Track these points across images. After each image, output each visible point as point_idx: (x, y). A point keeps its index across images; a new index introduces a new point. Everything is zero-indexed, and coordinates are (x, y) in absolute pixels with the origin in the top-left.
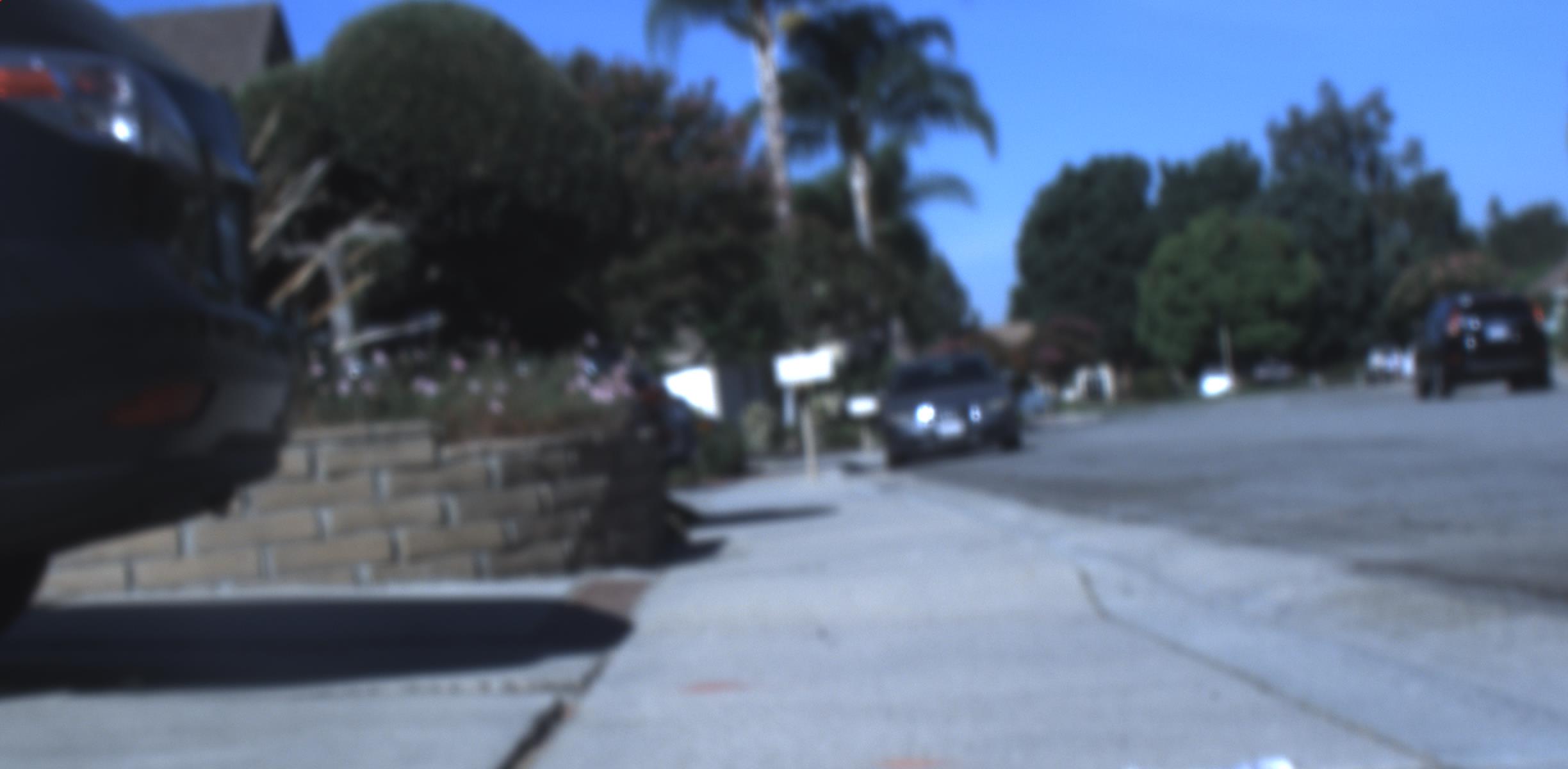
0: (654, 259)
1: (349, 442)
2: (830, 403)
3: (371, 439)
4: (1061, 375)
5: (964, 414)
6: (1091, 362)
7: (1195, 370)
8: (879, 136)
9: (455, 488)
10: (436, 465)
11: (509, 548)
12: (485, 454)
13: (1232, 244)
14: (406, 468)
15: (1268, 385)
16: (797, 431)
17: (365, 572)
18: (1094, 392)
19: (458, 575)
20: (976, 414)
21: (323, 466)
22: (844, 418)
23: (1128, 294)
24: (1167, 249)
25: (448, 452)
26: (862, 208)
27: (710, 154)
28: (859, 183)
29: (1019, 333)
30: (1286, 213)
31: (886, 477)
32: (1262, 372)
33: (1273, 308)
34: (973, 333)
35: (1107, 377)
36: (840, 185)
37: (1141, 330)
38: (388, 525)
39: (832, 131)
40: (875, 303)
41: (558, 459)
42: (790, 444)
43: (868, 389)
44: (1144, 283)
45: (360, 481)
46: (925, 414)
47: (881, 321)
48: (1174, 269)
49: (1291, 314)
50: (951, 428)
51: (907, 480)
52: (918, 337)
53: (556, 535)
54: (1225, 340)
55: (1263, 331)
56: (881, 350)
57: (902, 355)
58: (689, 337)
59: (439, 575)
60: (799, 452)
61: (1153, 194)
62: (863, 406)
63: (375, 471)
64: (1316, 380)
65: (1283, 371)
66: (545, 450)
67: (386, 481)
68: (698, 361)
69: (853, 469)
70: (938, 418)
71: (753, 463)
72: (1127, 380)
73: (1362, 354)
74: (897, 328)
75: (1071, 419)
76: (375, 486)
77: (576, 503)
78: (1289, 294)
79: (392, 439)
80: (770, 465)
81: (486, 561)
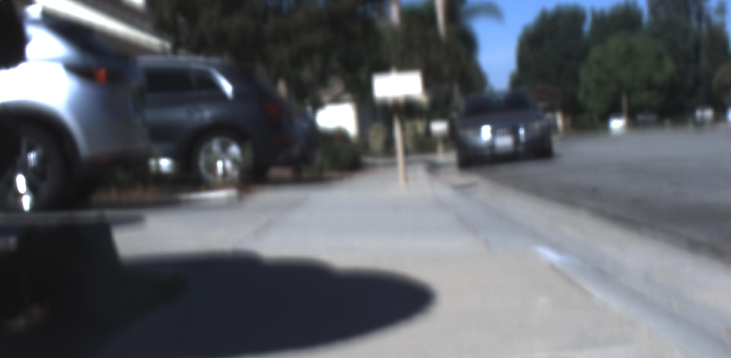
5: (514, 132)
6: (553, 109)
13: (630, 51)
15: (645, 125)
20: (522, 133)
30: (657, 36)
32: (640, 117)
33: (650, 85)
35: (560, 120)
37: (581, 95)
43: (442, 117)
46: (486, 132)
47: (448, 82)
48: (599, 63)
49: (659, 89)
50: (505, 142)
54: (624, 101)
55: (644, 97)
56: (448, 99)
61: (587, 27)
62: (439, 127)
64: (667, 122)
65: (652, 117)
70: (494, 134)
72: (569, 121)
73: (693, 110)
74: (456, 90)
78: (658, 78)
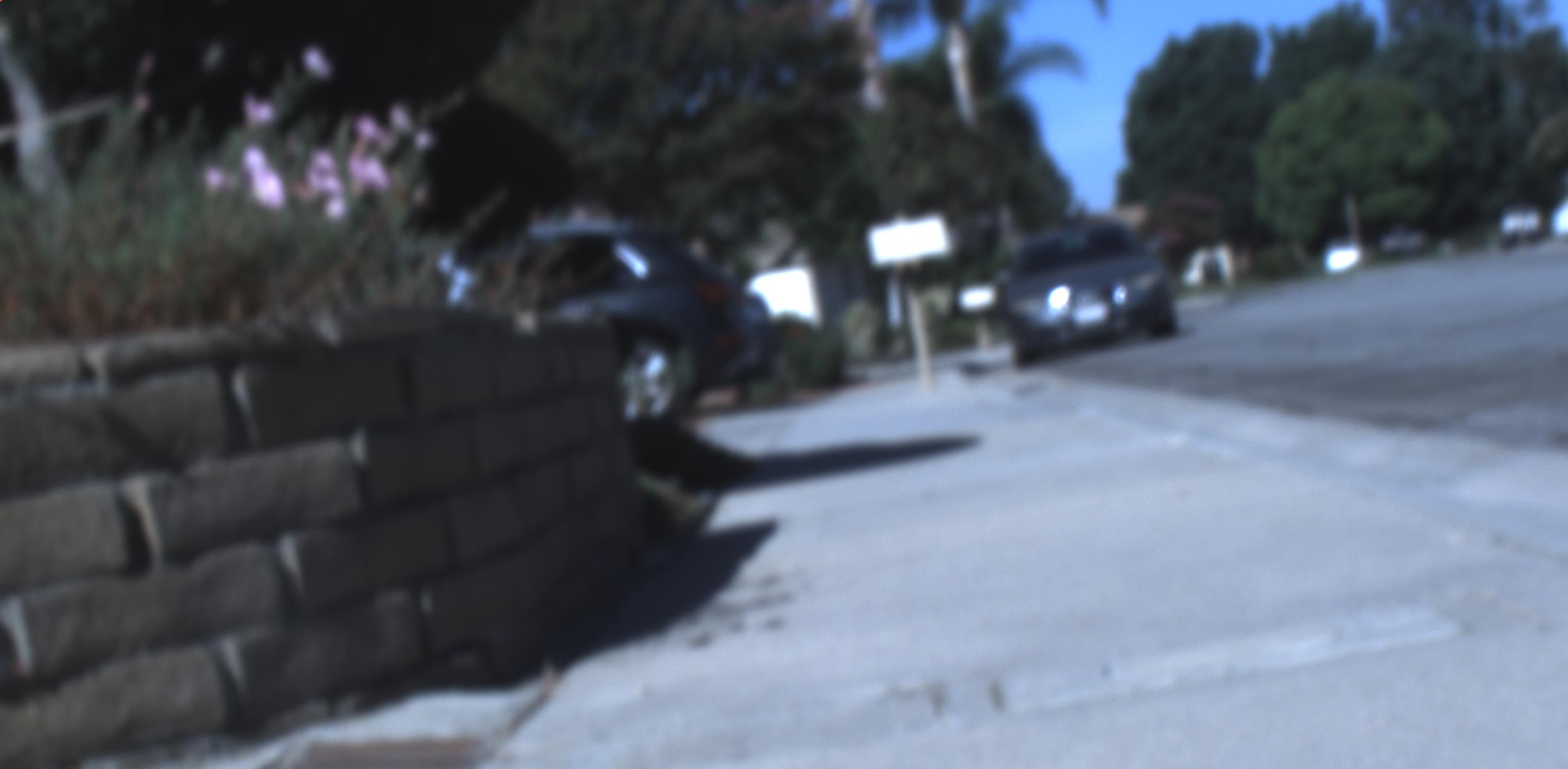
2: (940, 298)
4: (1178, 258)
5: (1106, 295)
7: (1318, 247)
8: (976, 4)
15: (1397, 256)
16: (905, 331)
18: (1212, 275)
20: (1120, 295)
22: (957, 311)
23: (1246, 170)
26: (962, 83)
28: (957, 55)
29: (1133, 217)
30: (1407, 72)
32: (1390, 243)
33: (1400, 173)
34: (1082, 219)
36: (937, 63)
37: (1262, 207)
40: (982, 185)
42: (899, 346)
43: (982, 279)
44: (1262, 156)
46: (1059, 299)
49: (1420, 178)
50: (1092, 313)
51: (1045, 381)
52: (1028, 222)
54: (1351, 211)
55: (1391, 198)
56: (991, 238)
57: (1013, 242)
58: (778, 235)
60: (909, 353)
61: (1263, 65)
64: (1447, 247)
65: (1414, 240)
68: (783, 262)
69: (974, 371)
70: (1074, 301)
71: (854, 371)
73: (1496, 217)
74: (1006, 216)
78: (1418, 157)
80: (875, 371)
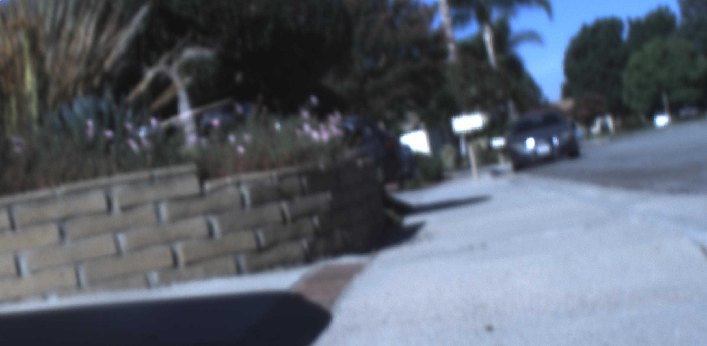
0: (390, 77)
1: (134, 183)
2: (483, 143)
3: (152, 180)
4: (588, 122)
5: (550, 142)
6: (602, 114)
7: (651, 116)
8: (496, 15)
9: (217, 211)
10: (202, 195)
11: (260, 250)
12: (238, 184)
13: (665, 54)
14: (179, 199)
15: (687, 119)
16: (467, 158)
17: (154, 277)
18: (604, 129)
19: (224, 273)
20: (556, 141)
21: (116, 205)
22: (490, 148)
23: (618, 82)
24: (634, 59)
25: (208, 186)
26: (490, 49)
27: (412, 23)
28: (488, 37)
29: (567, 105)
30: (690, 37)
31: (512, 176)
32: (683, 112)
33: (686, 82)
34: (547, 105)
35: (610, 122)
36: (479, 41)
37: (625, 98)
38: (169, 242)
39: (473, 14)
40: (500, 93)
41: (293, 183)
42: (465, 164)
43: (500, 134)
44: (625, 76)
45: (147, 212)
46: (530, 143)
47: (504, 102)
48: (638, 68)
49: (696, 84)
50: (544, 149)
51: (525, 177)
52: (521, 108)
53: (296, 237)
54: (665, 100)
55: (683, 93)
56: (504, 116)
57: (514, 117)
58: (412, 117)
59: (208, 275)
60: (469, 167)
61: (625, 35)
62: (498, 142)
63: (157, 203)
65: (693, 111)
66: (281, 178)
67: (164, 210)
68: (416, 128)
69: (496, 174)
70: (537, 144)
71: (446, 174)
72: (619, 122)
74: (511, 106)
75: (597, 142)
76: (157, 213)
77: (309, 214)
78: (694, 75)
79: (168, 179)
80: (455, 174)
81: (243, 261)
